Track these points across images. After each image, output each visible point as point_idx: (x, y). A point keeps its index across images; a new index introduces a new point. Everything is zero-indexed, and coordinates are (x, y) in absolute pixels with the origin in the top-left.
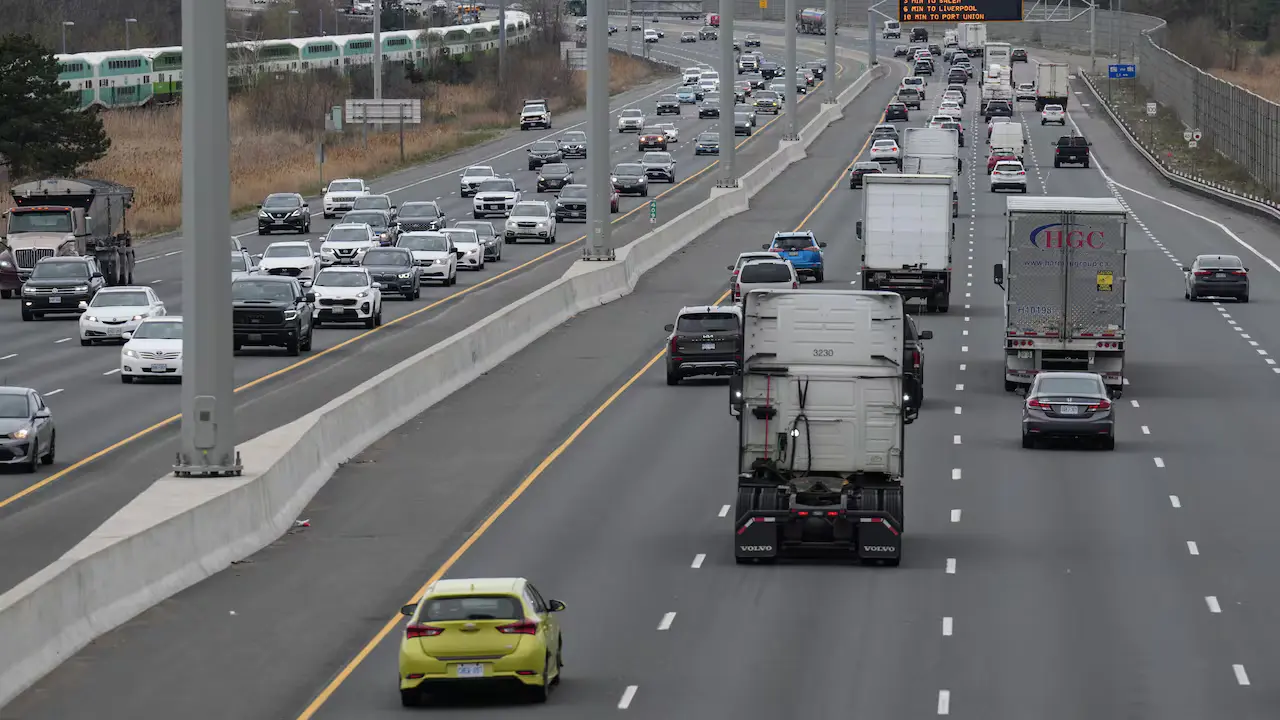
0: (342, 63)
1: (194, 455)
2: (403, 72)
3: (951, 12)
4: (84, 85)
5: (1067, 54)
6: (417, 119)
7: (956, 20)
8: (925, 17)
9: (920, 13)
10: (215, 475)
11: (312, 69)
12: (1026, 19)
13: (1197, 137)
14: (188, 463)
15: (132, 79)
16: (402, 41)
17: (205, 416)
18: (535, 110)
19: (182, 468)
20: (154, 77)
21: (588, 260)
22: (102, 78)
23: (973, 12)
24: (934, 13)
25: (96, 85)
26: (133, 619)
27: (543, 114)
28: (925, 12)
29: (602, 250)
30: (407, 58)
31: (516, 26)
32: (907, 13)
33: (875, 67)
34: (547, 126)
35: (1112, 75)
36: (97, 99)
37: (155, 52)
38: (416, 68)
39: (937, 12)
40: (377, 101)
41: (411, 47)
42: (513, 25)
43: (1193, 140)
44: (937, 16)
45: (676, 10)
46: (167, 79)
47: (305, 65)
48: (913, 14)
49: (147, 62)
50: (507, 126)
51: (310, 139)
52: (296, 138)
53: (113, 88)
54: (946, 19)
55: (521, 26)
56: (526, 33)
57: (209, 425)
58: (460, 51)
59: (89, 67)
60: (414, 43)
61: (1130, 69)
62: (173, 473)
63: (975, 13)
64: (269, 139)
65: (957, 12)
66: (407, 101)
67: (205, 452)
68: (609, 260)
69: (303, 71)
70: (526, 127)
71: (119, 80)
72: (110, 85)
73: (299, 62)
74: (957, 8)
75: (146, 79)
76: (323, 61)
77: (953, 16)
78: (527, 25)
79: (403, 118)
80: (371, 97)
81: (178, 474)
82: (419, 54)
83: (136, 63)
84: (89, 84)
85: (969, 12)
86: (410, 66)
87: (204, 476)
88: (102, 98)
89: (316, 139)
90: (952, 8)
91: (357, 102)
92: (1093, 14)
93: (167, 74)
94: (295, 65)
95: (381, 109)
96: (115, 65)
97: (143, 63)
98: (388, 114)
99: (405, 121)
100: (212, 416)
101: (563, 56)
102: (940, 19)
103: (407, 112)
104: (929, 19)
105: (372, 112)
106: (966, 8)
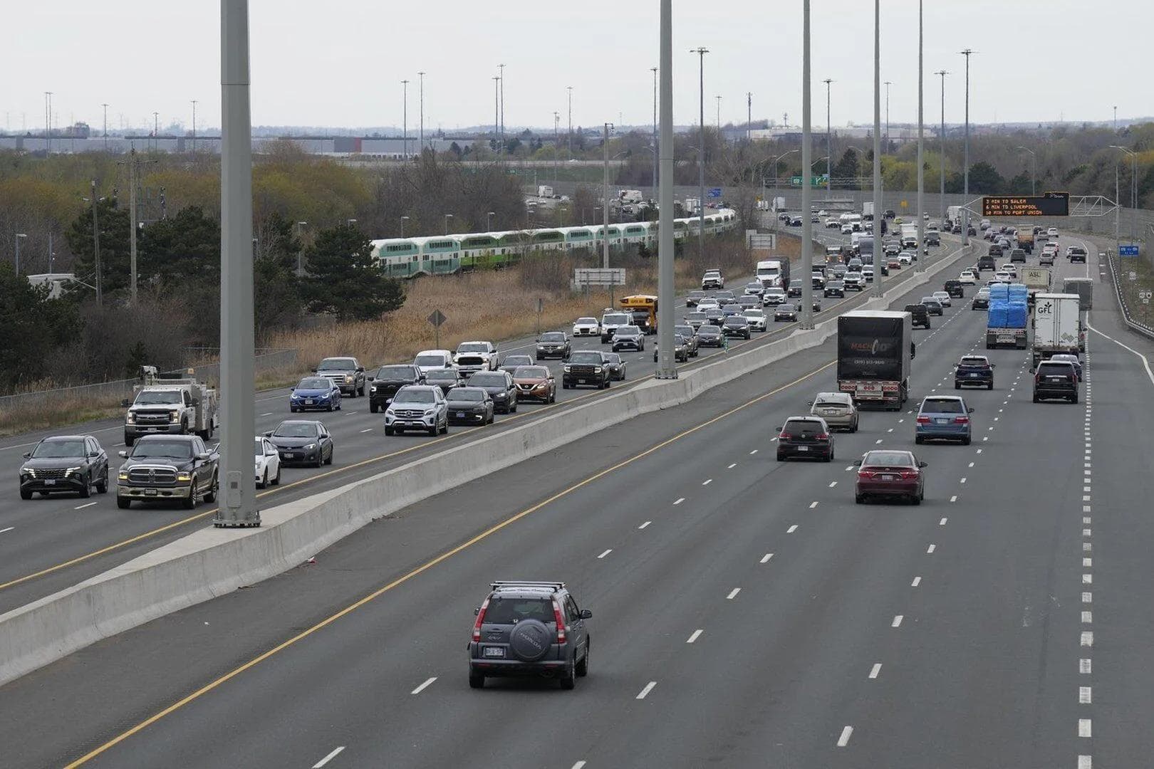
0: (594, 244)
1: (227, 513)
2: (637, 249)
3: (1019, 210)
4: (412, 258)
5: (1107, 239)
6: (623, 282)
7: (1021, 215)
8: (1001, 213)
9: (997, 210)
10: (242, 526)
11: (573, 248)
12: (1070, 215)
13: (1149, 296)
14: (222, 518)
15: (446, 255)
16: (638, 230)
17: (234, 485)
18: (713, 276)
19: (218, 522)
20: (461, 254)
21: (659, 378)
22: (425, 254)
23: (1034, 210)
24: (1007, 210)
25: (420, 259)
26: (140, 626)
27: (718, 279)
28: (1001, 209)
29: (669, 372)
30: (642, 241)
31: (723, 218)
32: (988, 210)
33: (966, 247)
34: (720, 287)
35: (1122, 253)
36: (421, 269)
37: (463, 237)
38: (647, 247)
39: (1009, 209)
40: (606, 270)
41: (644, 234)
42: (720, 218)
43: (1146, 298)
44: (1009, 213)
45: (836, 208)
46: (470, 256)
47: (568, 245)
48: (992, 210)
49: (456, 244)
50: (695, 288)
51: (559, 296)
52: (548, 296)
53: (432, 261)
54: (1015, 214)
55: (726, 219)
56: (731, 224)
57: (237, 491)
58: (680, 236)
59: (416, 247)
60: (647, 231)
61: (1135, 249)
62: (213, 525)
63: (1036, 210)
64: (532, 295)
65: (1023, 209)
66: (617, 270)
67: (235, 511)
68: (674, 378)
69: (566, 249)
70: (706, 288)
71: (437, 256)
72: (430, 259)
73: (564, 243)
74: (1023, 207)
75: (456, 256)
76: (582, 243)
77: (1020, 212)
78: (732, 218)
79: (613, 281)
80: (602, 266)
81: (217, 526)
82: (650, 238)
83: (449, 244)
84: (416, 258)
85: (1031, 210)
86: (641, 245)
87: (234, 527)
88: (424, 268)
89: (564, 296)
90: (1020, 207)
91: (583, 270)
92: (1118, 210)
93: (470, 252)
94: (561, 246)
95: (603, 275)
96: (433, 245)
97: (454, 245)
98: (603, 278)
99: (615, 284)
100: (239, 485)
101: (748, 241)
102: (1011, 214)
103: (616, 277)
104: (1004, 214)
105: (592, 277)
106: (1030, 207)
